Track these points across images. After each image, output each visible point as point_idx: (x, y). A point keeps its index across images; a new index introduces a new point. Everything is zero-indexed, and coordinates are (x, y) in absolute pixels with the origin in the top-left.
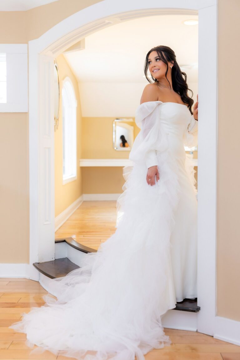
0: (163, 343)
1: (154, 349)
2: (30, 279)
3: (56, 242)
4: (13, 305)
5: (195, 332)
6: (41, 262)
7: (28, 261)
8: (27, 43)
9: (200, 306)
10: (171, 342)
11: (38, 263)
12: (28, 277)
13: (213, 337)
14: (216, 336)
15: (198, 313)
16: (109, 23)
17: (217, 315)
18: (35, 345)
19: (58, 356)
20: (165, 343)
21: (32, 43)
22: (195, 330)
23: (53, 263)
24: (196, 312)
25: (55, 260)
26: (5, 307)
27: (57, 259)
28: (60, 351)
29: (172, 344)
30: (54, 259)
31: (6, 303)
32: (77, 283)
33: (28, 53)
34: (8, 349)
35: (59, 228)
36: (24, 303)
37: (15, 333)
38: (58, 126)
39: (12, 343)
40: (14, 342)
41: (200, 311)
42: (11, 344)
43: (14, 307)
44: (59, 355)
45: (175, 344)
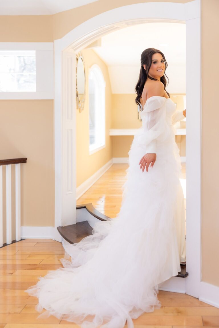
0: (153, 307)
1: (145, 313)
2: (55, 240)
3: (77, 208)
4: (34, 267)
5: (184, 294)
6: (64, 226)
7: (53, 225)
8: (53, 41)
9: (188, 272)
10: (161, 306)
11: (62, 227)
12: (53, 238)
13: (198, 299)
14: (201, 299)
15: (186, 278)
16: (117, 28)
17: (202, 280)
18: (44, 309)
19: (61, 321)
20: (155, 306)
21: (57, 42)
22: (184, 292)
23: (74, 226)
24: (185, 278)
25: (77, 223)
26: (28, 269)
27: (78, 222)
28: (64, 315)
29: (162, 307)
30: (75, 223)
31: (29, 265)
32: (88, 249)
33: (54, 50)
34: (20, 313)
35: (84, 193)
36: (45, 265)
37: (29, 297)
38: (83, 107)
39: (25, 306)
40: (27, 306)
41: (188, 277)
42: (24, 308)
43: (35, 269)
44: (63, 319)
45: (164, 307)
